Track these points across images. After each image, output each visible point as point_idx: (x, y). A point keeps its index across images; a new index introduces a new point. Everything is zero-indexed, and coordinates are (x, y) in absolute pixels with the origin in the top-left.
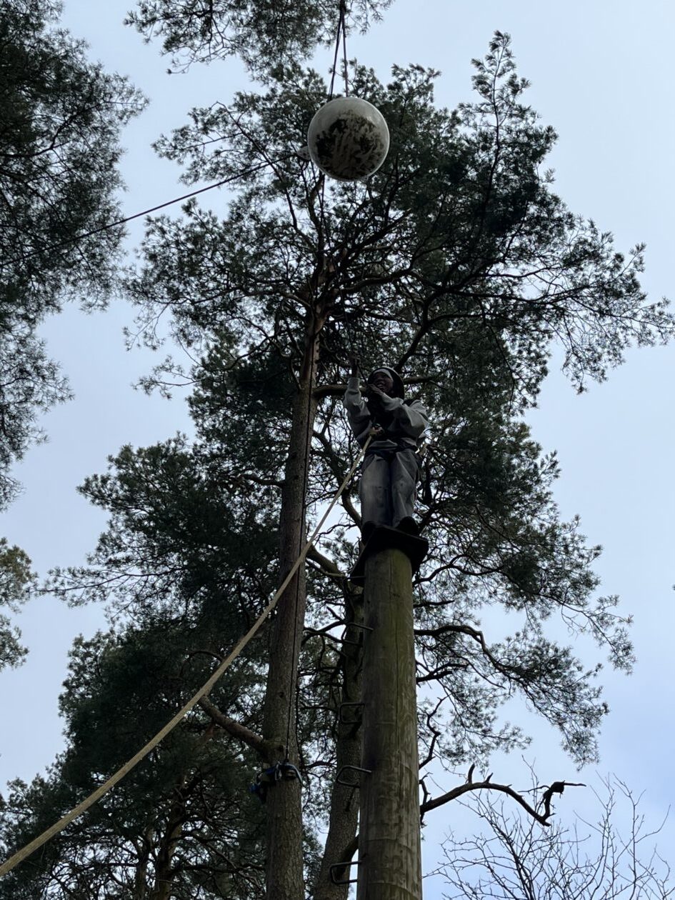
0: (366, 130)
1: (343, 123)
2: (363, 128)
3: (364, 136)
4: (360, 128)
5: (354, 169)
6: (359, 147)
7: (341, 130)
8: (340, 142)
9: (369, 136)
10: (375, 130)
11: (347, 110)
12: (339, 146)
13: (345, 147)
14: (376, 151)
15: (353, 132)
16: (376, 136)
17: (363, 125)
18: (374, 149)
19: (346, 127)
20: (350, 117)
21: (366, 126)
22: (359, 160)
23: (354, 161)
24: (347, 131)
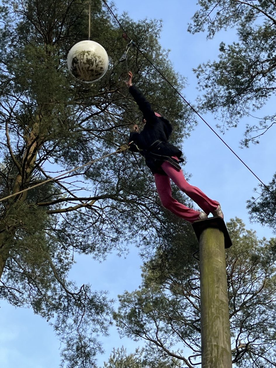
0: (87, 56)
1: (75, 59)
2: (85, 56)
3: (87, 59)
4: (83, 57)
5: (93, 75)
6: (88, 65)
7: (76, 63)
8: (79, 68)
9: (89, 57)
10: (91, 53)
11: (75, 53)
12: (80, 69)
13: (82, 69)
14: (97, 61)
15: (81, 60)
16: (93, 55)
17: (84, 54)
18: (96, 61)
19: (78, 60)
20: (77, 54)
21: (86, 54)
22: (92, 70)
23: (90, 72)
24: (79, 61)
